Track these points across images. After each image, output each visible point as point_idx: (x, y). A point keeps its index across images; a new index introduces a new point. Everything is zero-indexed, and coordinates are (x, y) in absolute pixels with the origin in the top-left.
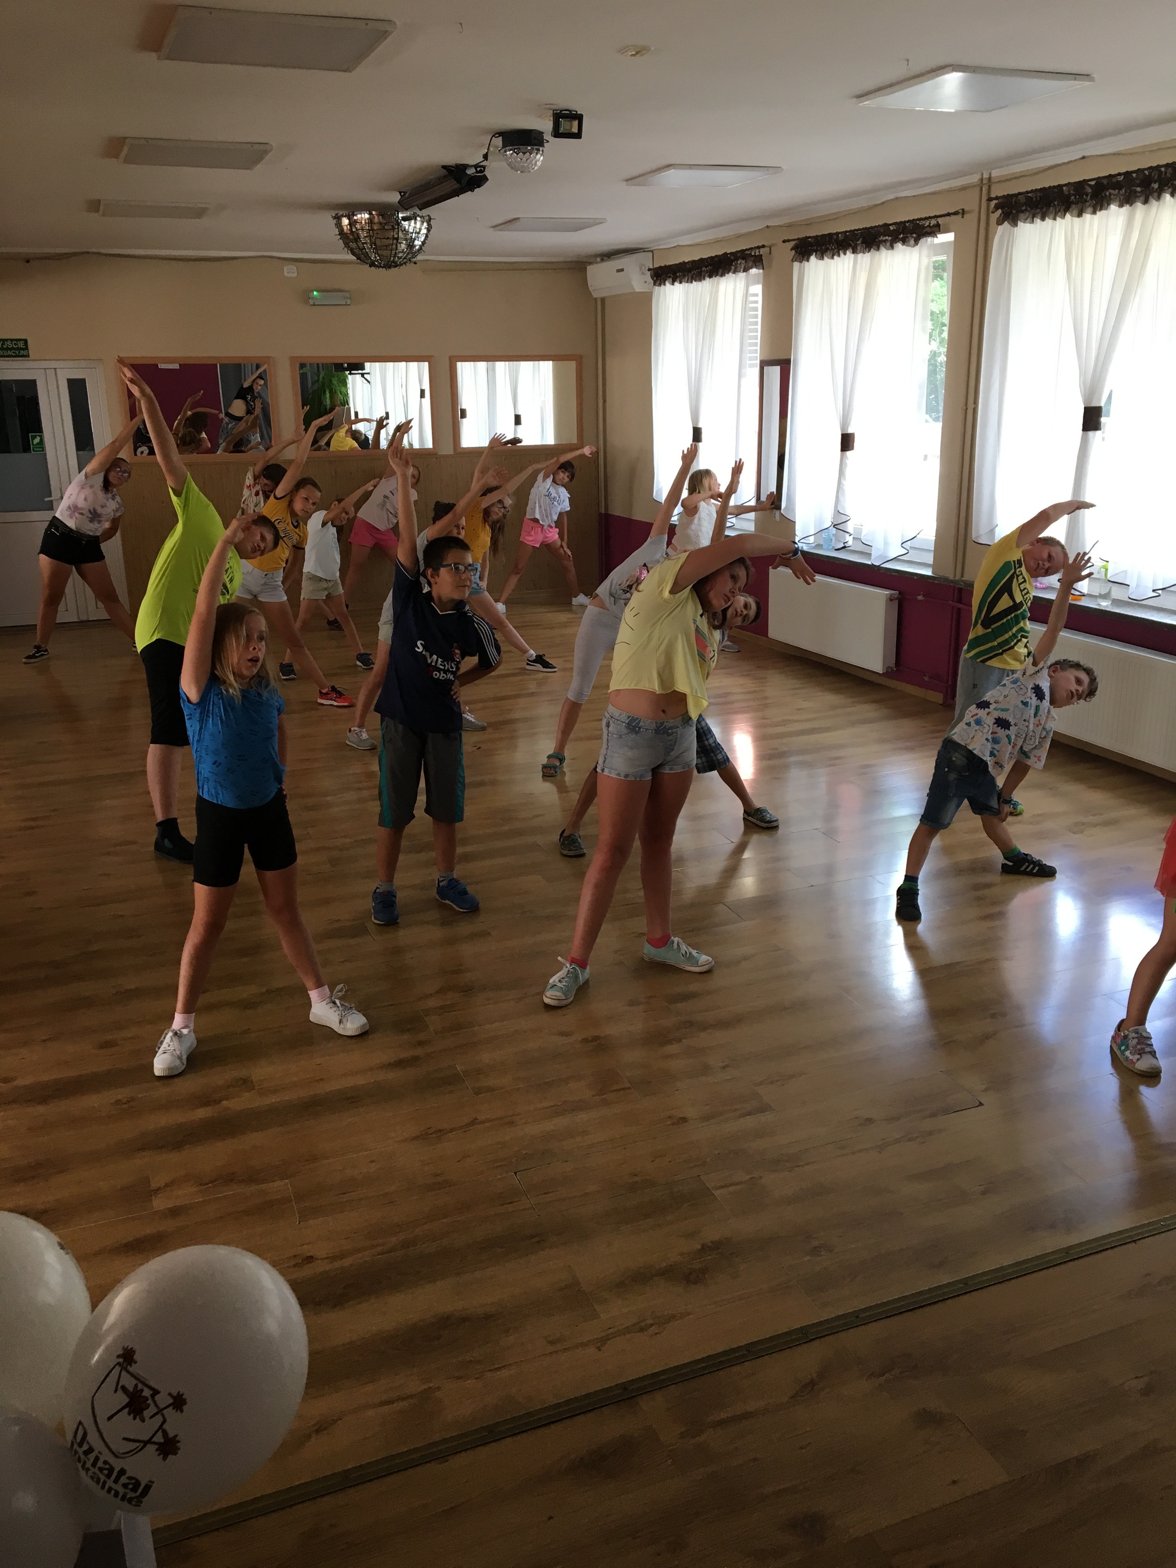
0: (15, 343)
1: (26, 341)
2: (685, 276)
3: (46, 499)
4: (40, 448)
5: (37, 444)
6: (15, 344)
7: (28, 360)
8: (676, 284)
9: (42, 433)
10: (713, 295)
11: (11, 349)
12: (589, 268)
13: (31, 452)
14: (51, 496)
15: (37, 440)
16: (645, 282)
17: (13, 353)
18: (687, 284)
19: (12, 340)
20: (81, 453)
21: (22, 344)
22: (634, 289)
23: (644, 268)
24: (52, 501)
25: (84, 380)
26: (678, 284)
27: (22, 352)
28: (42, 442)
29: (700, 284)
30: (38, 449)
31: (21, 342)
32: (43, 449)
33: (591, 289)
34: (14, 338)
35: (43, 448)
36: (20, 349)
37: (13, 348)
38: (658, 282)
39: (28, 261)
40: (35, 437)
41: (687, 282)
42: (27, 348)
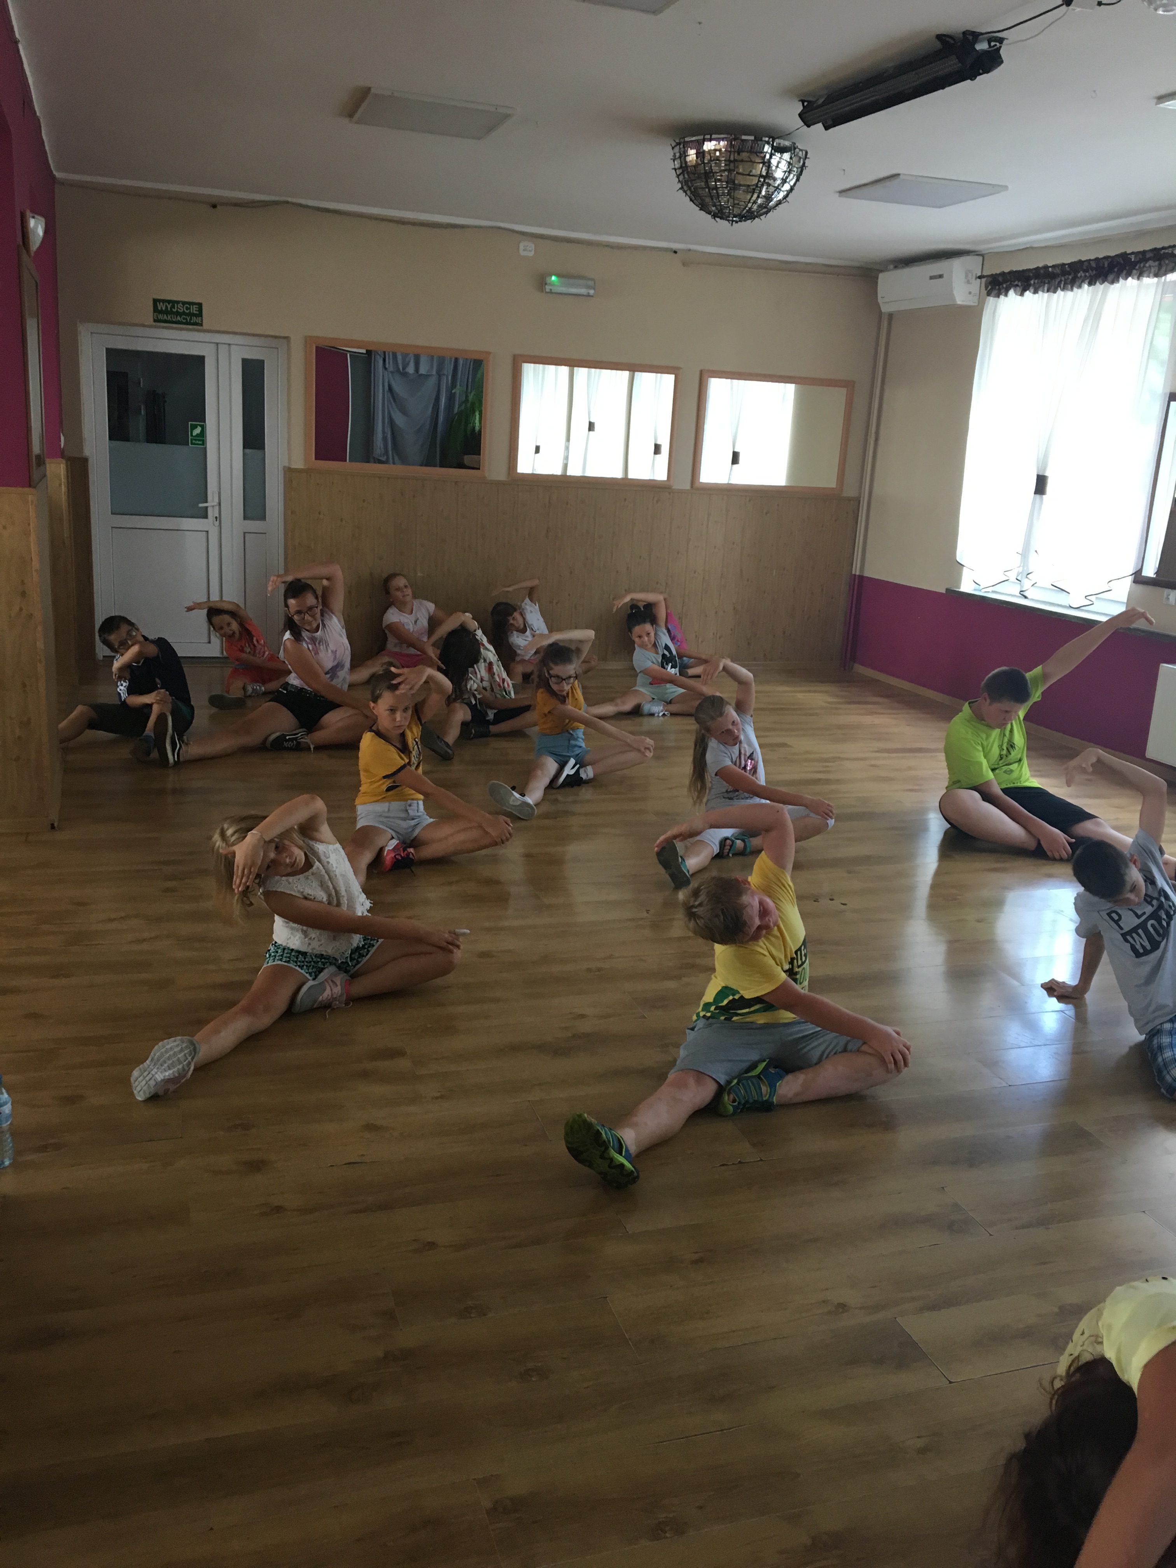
0: (187, 307)
1: (200, 305)
2: (1045, 283)
3: (201, 505)
4: (199, 440)
5: (197, 435)
6: (187, 309)
7: (198, 331)
8: (1027, 293)
9: (205, 421)
10: (1096, 306)
11: (181, 314)
12: (881, 276)
13: (188, 445)
14: (206, 502)
15: (198, 431)
16: (970, 293)
17: (184, 319)
18: (1046, 295)
19: (184, 303)
20: (248, 451)
21: (194, 309)
22: (954, 300)
23: (970, 275)
24: (207, 508)
25: (263, 362)
26: (1031, 295)
27: (194, 319)
28: (203, 434)
29: (1069, 295)
30: (197, 442)
31: (194, 306)
32: (204, 443)
33: (880, 300)
34: (186, 300)
35: (203, 441)
36: (192, 315)
37: (184, 313)
38: (995, 292)
39: (214, 206)
40: (195, 427)
41: (1048, 291)
42: (200, 314)
